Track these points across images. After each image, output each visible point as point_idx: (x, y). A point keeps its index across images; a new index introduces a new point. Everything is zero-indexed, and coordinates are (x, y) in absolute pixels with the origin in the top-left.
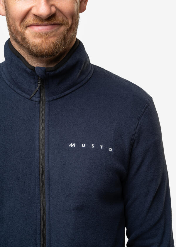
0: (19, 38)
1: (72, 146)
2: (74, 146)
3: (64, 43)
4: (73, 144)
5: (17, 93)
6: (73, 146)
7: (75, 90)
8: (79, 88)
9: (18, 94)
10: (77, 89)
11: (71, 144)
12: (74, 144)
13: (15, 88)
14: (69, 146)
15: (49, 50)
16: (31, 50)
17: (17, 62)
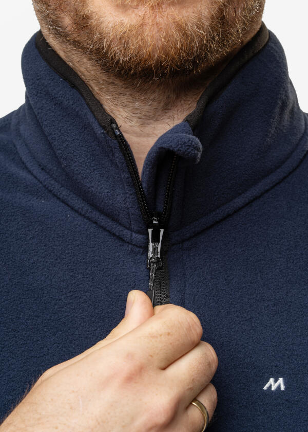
0: (67, 21)
1: (273, 388)
2: (283, 388)
3: (224, 36)
4: (276, 381)
5: (72, 208)
6: (279, 387)
7: (262, 195)
8: (272, 188)
9: (76, 211)
10: (267, 191)
11: (272, 380)
12: (281, 380)
13: (64, 193)
14: (265, 388)
15: (167, 55)
16: (106, 53)
17: (71, 102)
